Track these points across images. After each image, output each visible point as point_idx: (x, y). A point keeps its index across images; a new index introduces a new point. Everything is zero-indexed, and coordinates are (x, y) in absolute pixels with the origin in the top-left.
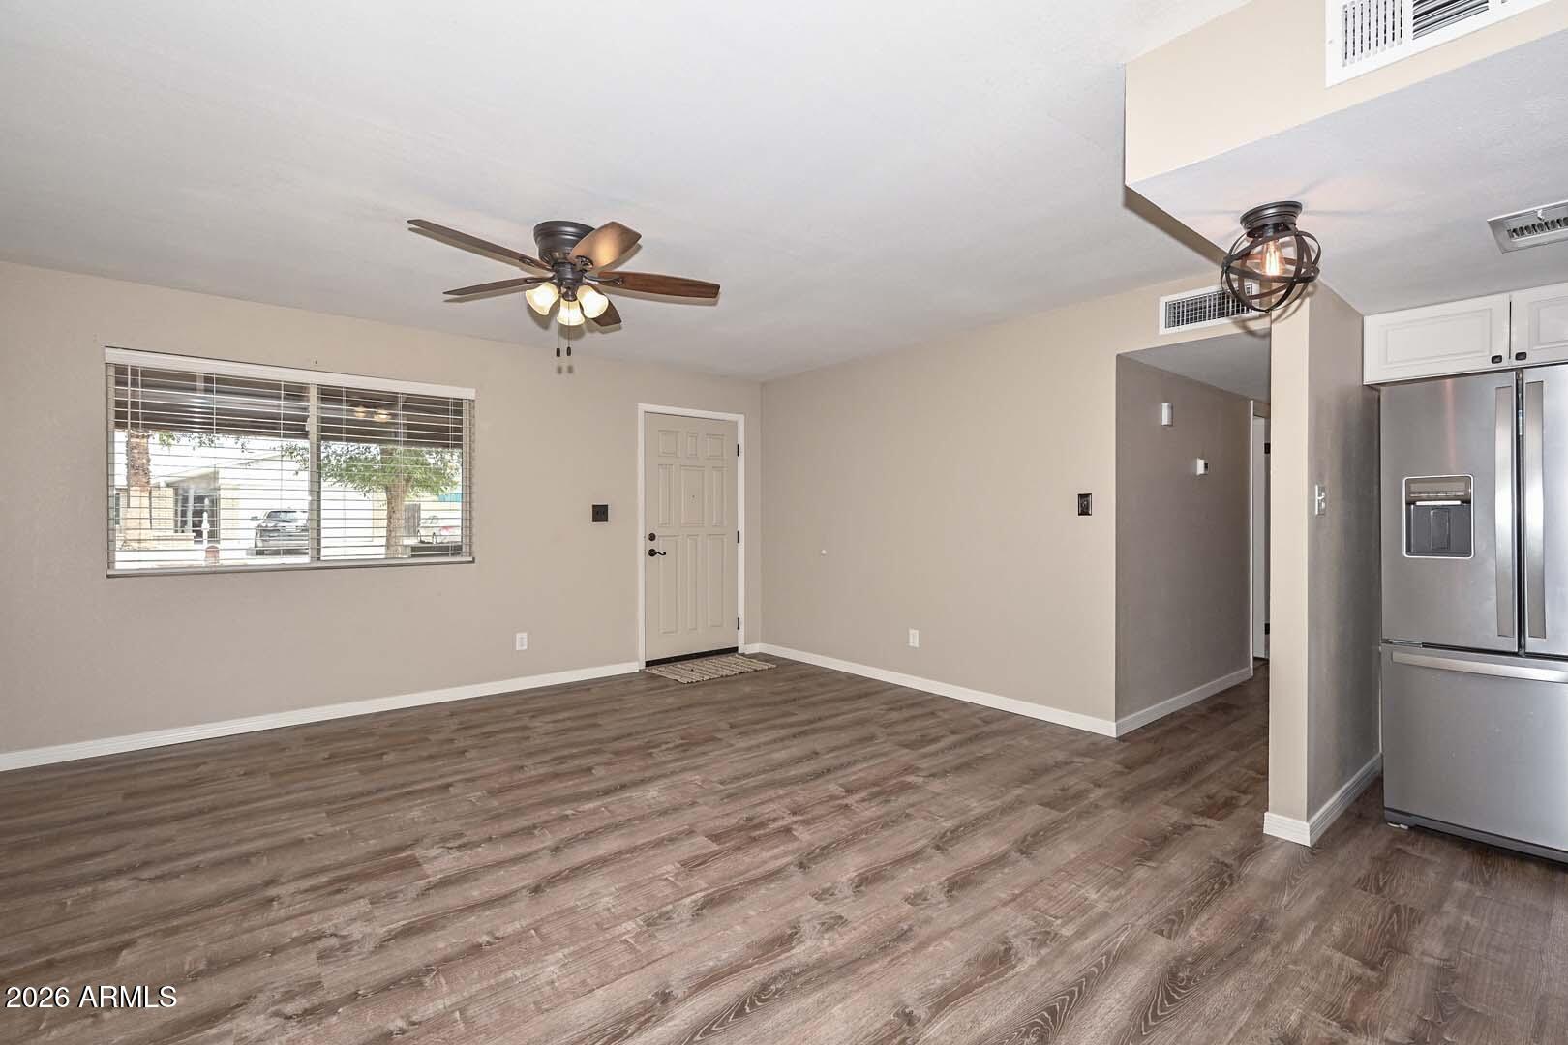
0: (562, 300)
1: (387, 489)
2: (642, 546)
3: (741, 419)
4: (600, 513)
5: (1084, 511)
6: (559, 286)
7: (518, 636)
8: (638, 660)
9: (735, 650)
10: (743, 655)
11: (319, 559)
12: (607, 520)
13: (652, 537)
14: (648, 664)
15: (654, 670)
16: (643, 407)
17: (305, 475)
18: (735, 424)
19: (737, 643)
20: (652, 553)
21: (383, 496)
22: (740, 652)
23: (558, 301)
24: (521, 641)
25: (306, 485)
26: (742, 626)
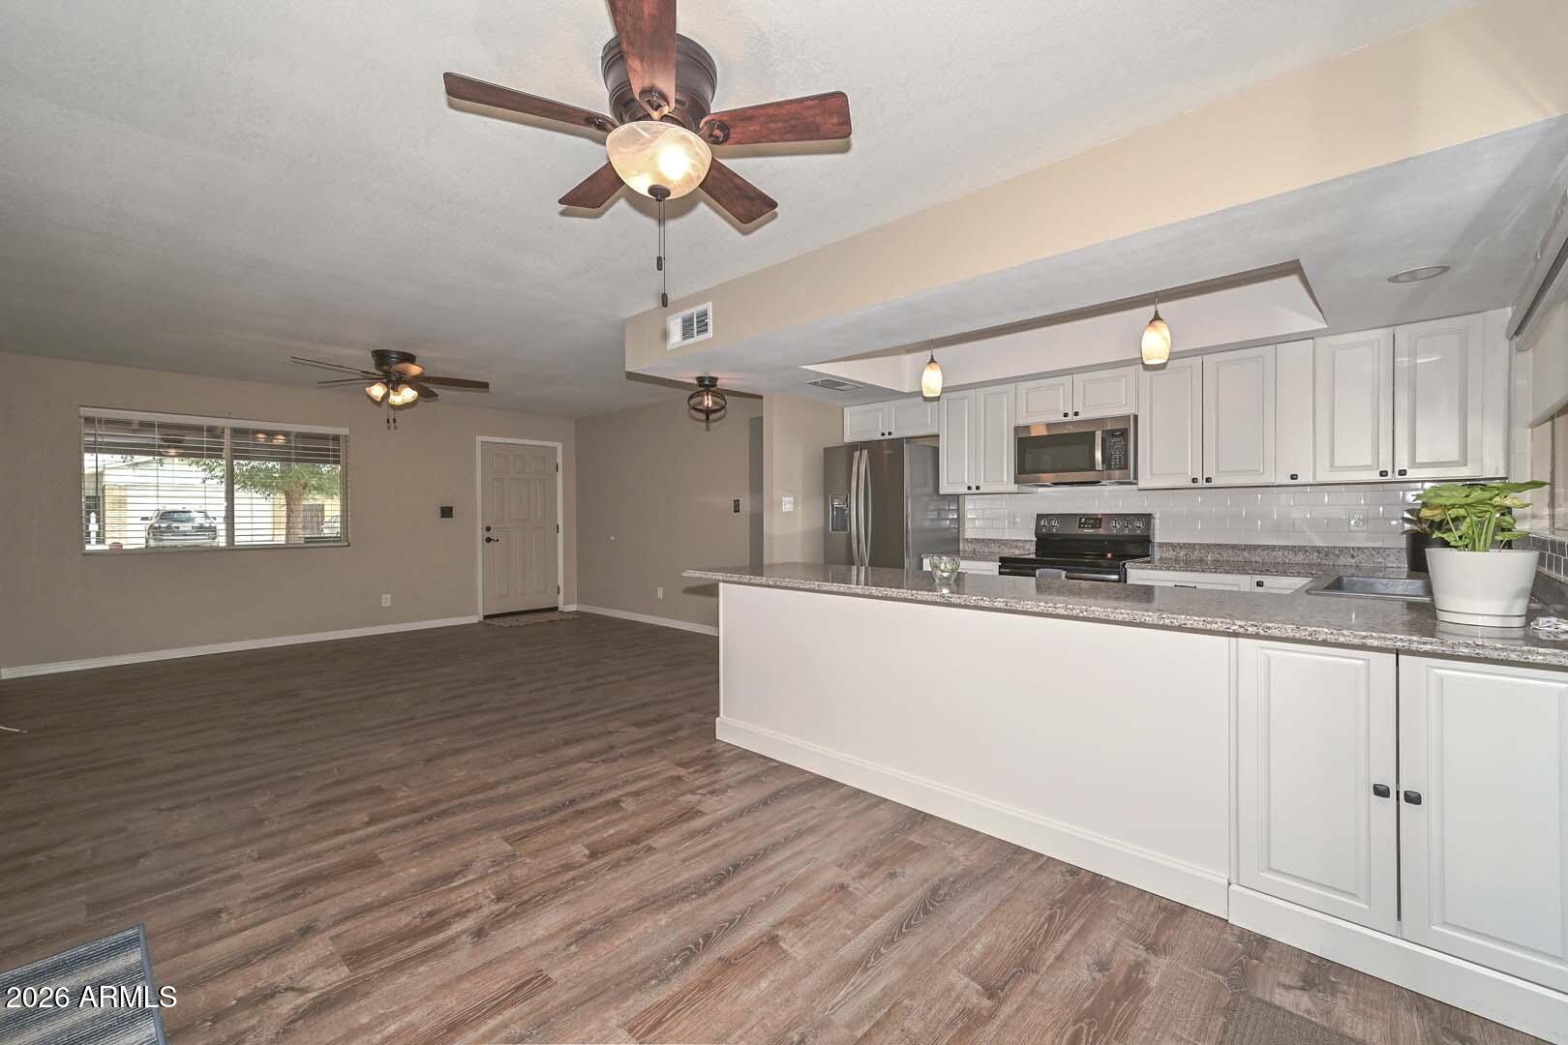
0: (391, 391)
1: (287, 494)
2: (480, 534)
3: (559, 446)
4: (447, 512)
5: (737, 510)
6: (386, 384)
7: (384, 596)
8: (478, 614)
9: (556, 609)
10: (562, 612)
11: (233, 544)
12: (452, 517)
13: (488, 529)
14: (486, 617)
15: (488, 621)
16: (480, 438)
17: (223, 487)
18: (555, 449)
19: (557, 603)
20: (489, 540)
21: (281, 498)
22: (560, 609)
23: (388, 391)
24: (386, 600)
25: (223, 494)
26: (561, 592)
